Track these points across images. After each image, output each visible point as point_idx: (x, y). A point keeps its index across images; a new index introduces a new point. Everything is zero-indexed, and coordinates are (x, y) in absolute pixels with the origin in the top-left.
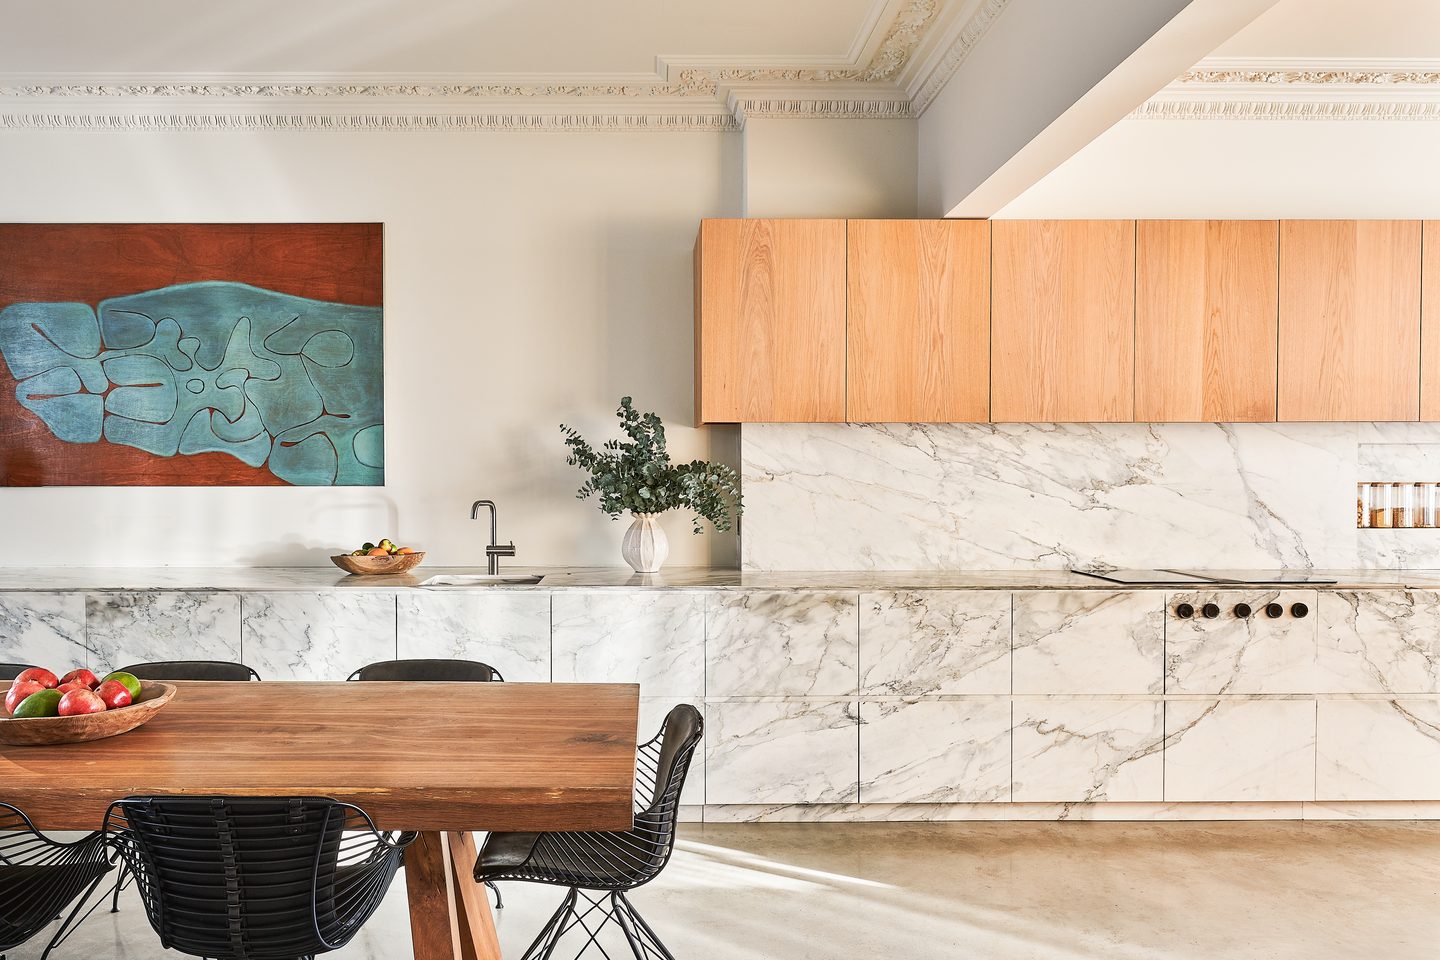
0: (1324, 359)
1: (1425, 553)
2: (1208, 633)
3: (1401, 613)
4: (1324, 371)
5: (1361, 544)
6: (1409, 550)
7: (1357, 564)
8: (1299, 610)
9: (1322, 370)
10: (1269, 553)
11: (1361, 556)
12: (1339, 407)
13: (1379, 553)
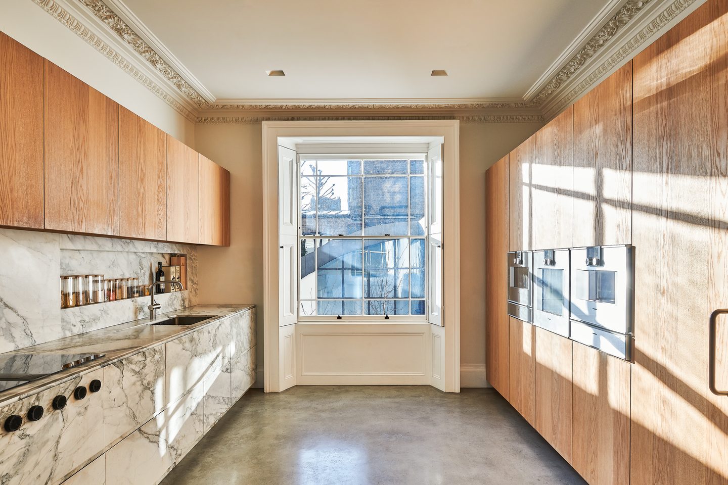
0: (72, 183)
1: (94, 320)
2: (32, 437)
3: (141, 367)
4: (73, 191)
5: (63, 320)
6: (87, 320)
7: (61, 336)
8: (95, 386)
9: (72, 191)
10: (5, 338)
11: (63, 329)
12: (82, 222)
13: (73, 325)
